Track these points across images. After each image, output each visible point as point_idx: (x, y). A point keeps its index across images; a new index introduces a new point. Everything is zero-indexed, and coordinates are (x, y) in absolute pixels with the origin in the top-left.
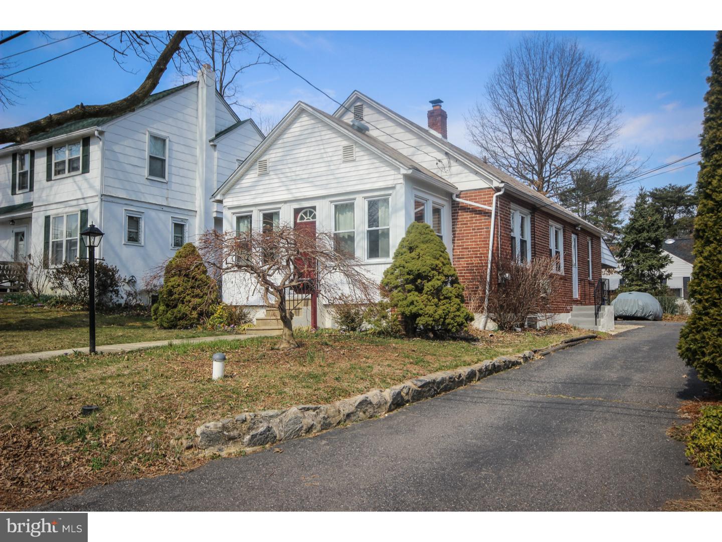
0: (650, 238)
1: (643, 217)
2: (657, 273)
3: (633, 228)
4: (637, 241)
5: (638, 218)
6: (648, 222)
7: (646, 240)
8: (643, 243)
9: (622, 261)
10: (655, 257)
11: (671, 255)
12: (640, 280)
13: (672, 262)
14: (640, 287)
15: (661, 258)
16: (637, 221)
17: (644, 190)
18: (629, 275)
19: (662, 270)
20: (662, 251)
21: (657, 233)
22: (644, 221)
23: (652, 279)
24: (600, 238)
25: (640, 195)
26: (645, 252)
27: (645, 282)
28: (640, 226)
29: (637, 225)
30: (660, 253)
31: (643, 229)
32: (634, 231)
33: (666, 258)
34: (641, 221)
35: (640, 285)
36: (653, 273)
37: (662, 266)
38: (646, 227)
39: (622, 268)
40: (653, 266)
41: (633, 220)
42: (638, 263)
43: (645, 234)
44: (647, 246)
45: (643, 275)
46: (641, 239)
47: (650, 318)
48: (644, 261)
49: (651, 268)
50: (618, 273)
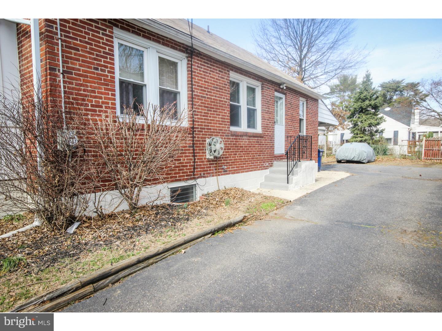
0: (370, 105)
1: (367, 91)
2: (375, 129)
3: (360, 98)
4: (361, 107)
5: (363, 91)
6: (370, 94)
7: (368, 106)
8: (365, 108)
9: (351, 121)
10: (374, 118)
11: (385, 116)
12: (363, 133)
13: (385, 121)
14: (362, 139)
15: (377, 118)
16: (362, 93)
17: (369, 72)
18: (355, 130)
19: (378, 127)
20: (379, 114)
21: (375, 101)
22: (368, 93)
23: (371, 133)
24: (317, 100)
25: (366, 75)
26: (367, 115)
27: (365, 135)
28: (364, 97)
29: (362, 96)
30: (377, 115)
31: (367, 99)
32: (360, 100)
33: (381, 118)
34: (365, 93)
35: (362, 137)
36: (372, 129)
37: (378, 124)
38: (369, 97)
39: (351, 126)
40: (372, 124)
41: (359, 93)
42: (362, 122)
43: (367, 102)
44: (368, 111)
45: (365, 130)
46: (364, 106)
47: (364, 161)
48: (365, 121)
49: (370, 125)
50: (349, 129)
